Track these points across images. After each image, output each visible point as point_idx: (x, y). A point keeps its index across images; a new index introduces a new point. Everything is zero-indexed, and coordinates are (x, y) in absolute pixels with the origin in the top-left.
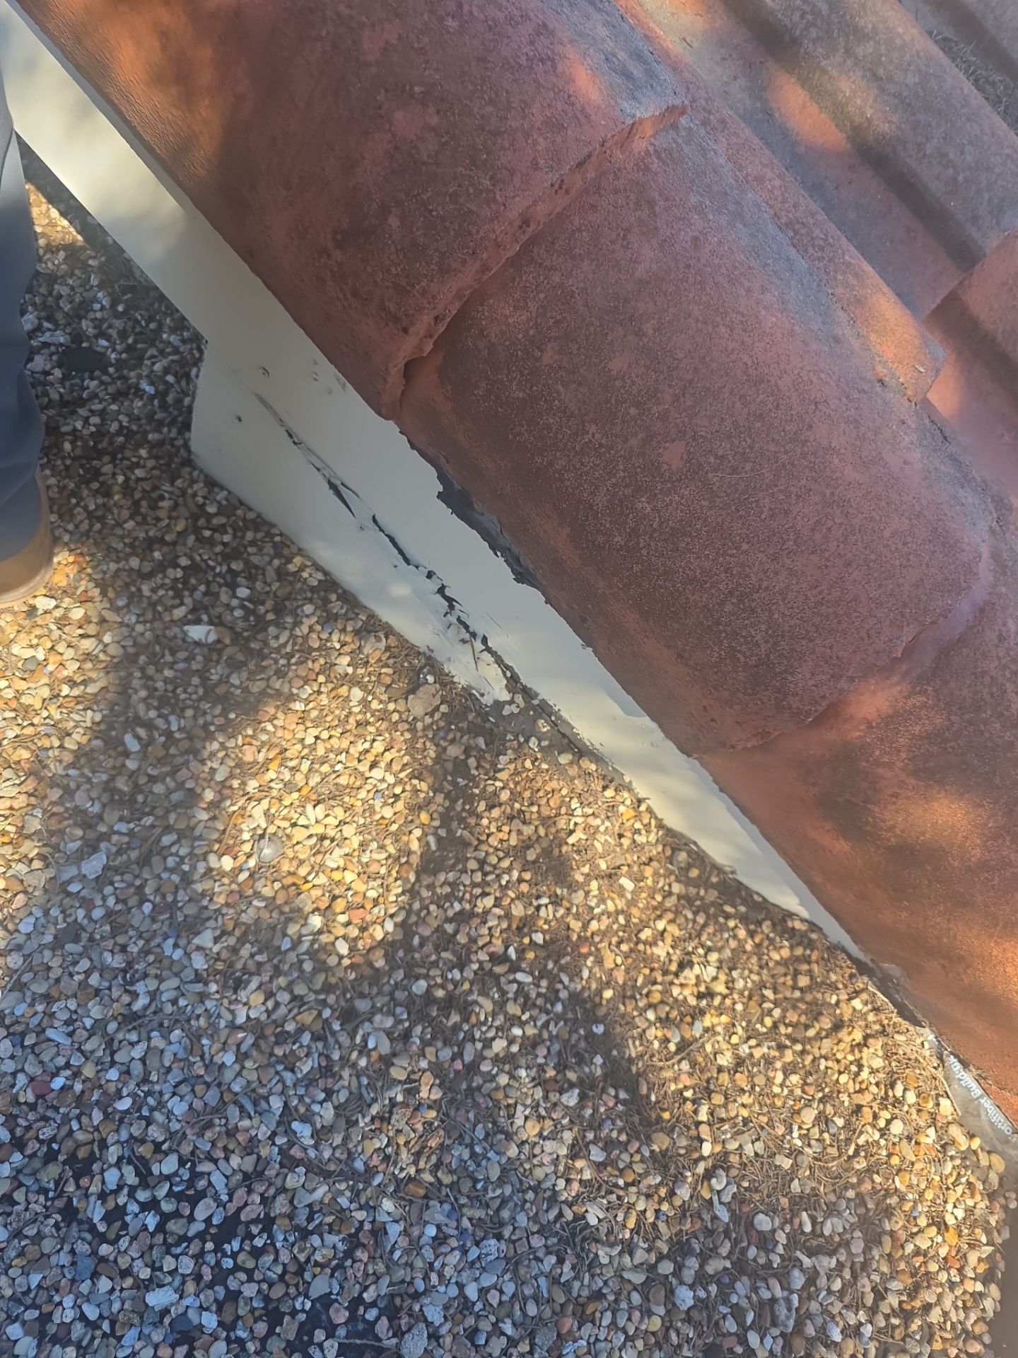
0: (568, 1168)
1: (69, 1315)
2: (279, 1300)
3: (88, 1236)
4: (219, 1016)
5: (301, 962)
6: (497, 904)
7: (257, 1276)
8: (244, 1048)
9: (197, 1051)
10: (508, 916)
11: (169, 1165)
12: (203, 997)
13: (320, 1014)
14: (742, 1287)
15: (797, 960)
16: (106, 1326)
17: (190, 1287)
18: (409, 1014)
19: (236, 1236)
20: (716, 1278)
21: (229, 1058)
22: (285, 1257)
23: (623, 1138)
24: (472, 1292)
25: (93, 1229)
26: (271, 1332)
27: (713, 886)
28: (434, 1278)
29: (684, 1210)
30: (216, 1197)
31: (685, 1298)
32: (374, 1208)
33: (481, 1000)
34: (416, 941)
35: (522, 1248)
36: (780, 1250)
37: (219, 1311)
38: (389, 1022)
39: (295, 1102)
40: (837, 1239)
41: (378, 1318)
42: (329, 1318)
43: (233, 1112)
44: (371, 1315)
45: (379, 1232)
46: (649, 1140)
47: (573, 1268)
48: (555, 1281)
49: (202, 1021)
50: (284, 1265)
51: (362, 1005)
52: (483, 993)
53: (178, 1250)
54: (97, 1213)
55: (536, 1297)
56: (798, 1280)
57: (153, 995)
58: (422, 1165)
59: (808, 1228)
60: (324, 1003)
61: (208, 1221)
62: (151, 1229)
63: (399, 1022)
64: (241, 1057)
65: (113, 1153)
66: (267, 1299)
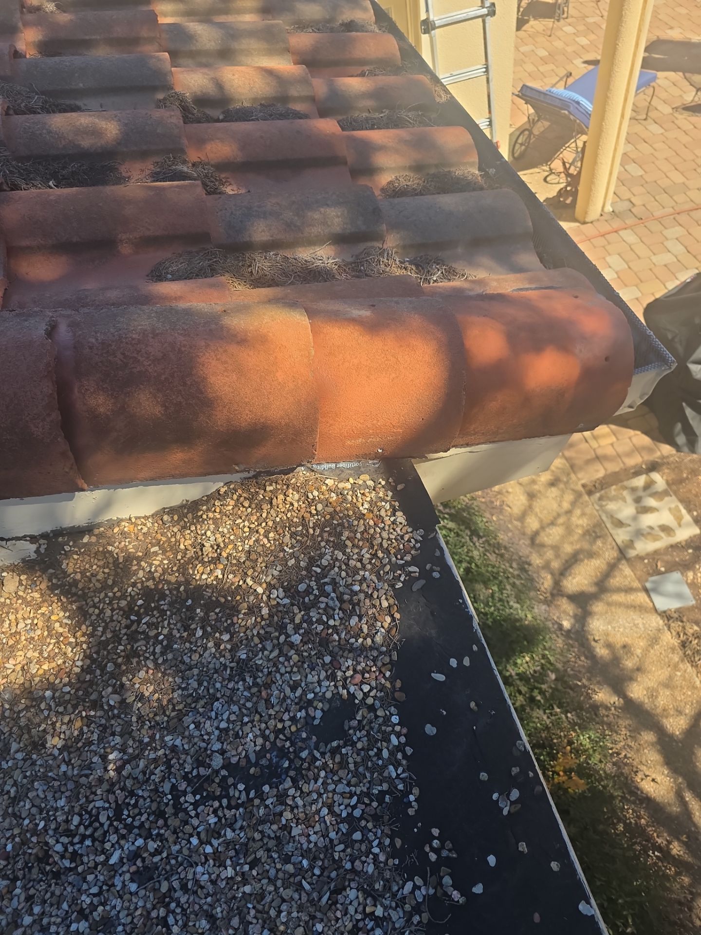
0: (220, 653)
1: (88, 901)
2: (158, 808)
3: (71, 873)
4: (47, 761)
5: (57, 712)
6: (113, 610)
7: (143, 811)
8: (67, 759)
9: (49, 780)
10: (120, 609)
11: (76, 820)
12: (34, 763)
13: (82, 718)
14: (313, 614)
15: (238, 500)
16: (105, 888)
17: (122, 842)
18: (115, 679)
19: (123, 810)
20: (303, 620)
21: (64, 768)
22: (146, 794)
23: (229, 621)
24: (223, 725)
25: (70, 869)
26: (166, 820)
27: (187, 513)
28: (206, 737)
29: (271, 615)
30: (104, 809)
31: (296, 639)
32: (165, 745)
33: (137, 644)
34: (95, 656)
35: (228, 693)
36: (315, 587)
37: (141, 837)
38: (110, 689)
39: (102, 751)
40: (331, 562)
41: (198, 772)
42: (181, 791)
43: (83, 780)
44: (195, 773)
45: (174, 748)
46: (239, 612)
47: (251, 677)
48: (249, 688)
49: (42, 770)
50: (149, 797)
51: (94, 697)
52: (137, 641)
53: (107, 838)
54: (67, 863)
55: (248, 700)
56: (329, 588)
57: (15, 784)
58: (167, 713)
59: (319, 570)
60: (80, 712)
61: (109, 818)
62: (90, 844)
63: (114, 686)
64: (68, 763)
65: (52, 841)
66: (154, 813)
